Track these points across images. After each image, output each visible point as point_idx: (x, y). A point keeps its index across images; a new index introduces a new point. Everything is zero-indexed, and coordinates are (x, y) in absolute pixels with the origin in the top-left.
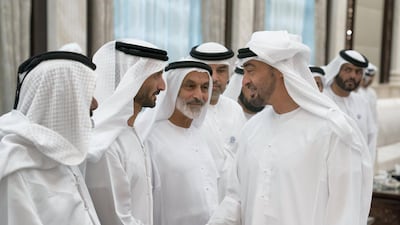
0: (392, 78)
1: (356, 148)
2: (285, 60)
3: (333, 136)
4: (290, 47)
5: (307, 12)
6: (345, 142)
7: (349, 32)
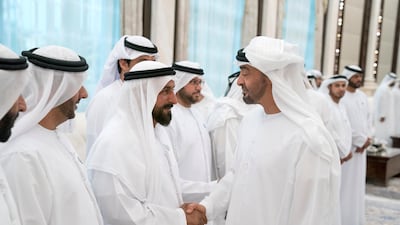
0: (365, 83)
1: (324, 157)
2: (276, 70)
3: (304, 144)
4: (282, 59)
5: (310, 37)
6: (315, 151)
7: (338, 51)
